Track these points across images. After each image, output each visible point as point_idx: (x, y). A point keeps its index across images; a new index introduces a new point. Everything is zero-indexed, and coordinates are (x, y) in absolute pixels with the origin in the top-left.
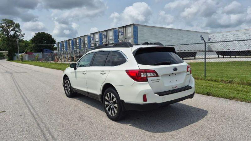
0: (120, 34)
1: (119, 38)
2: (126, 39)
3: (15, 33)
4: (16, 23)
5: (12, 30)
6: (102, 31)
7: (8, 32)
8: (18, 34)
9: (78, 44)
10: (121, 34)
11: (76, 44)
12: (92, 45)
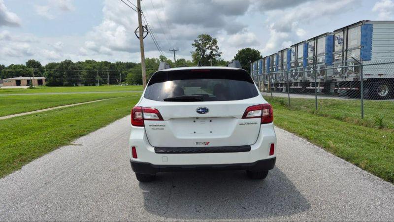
0: (336, 42)
1: (334, 51)
2: (346, 51)
3: (212, 52)
4: (213, 38)
5: (208, 48)
6: (308, 40)
7: (204, 51)
8: (214, 53)
9: (275, 64)
10: (339, 43)
11: (273, 65)
12: (292, 64)
